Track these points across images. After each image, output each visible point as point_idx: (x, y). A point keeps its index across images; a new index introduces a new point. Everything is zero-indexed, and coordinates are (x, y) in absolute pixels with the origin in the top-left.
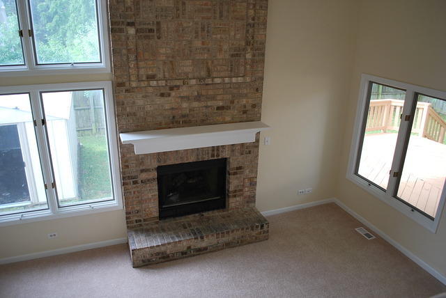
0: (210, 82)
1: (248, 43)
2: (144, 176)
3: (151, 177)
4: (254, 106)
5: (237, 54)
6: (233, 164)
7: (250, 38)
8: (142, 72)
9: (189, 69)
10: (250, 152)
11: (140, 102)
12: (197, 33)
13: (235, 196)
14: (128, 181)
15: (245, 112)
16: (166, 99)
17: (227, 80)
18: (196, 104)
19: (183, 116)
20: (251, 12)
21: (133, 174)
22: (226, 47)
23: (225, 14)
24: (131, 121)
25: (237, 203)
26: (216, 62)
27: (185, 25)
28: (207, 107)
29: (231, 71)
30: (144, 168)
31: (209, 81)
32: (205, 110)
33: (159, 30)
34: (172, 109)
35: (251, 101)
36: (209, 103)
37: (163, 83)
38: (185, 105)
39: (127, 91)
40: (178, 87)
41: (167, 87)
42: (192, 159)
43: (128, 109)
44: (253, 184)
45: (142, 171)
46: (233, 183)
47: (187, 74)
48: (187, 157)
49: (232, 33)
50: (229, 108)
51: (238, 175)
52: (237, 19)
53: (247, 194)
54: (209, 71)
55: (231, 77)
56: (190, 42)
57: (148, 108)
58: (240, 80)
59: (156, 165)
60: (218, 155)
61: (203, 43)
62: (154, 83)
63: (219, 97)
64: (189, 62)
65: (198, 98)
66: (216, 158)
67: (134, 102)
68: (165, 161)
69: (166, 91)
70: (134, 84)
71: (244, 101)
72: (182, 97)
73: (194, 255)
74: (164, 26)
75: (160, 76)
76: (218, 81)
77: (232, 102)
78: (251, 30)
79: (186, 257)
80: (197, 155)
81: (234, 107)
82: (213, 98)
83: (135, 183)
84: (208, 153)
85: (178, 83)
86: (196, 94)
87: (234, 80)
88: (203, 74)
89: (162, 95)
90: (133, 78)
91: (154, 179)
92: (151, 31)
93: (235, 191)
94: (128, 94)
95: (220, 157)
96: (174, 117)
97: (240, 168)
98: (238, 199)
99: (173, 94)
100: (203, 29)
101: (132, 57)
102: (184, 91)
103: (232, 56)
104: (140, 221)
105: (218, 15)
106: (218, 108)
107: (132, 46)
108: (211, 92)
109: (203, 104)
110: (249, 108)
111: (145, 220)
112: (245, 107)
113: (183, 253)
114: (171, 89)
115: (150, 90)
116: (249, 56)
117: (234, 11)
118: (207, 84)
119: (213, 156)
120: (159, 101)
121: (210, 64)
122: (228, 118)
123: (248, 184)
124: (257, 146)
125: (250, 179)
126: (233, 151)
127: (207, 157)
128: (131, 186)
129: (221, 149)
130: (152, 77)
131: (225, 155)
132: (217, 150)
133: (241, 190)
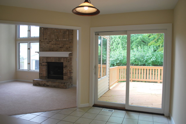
0: (58, 40)
1: (67, 30)
2: (43, 64)
3: (45, 64)
4: (70, 47)
5: (65, 33)
6: (64, 65)
8: (44, 37)
10: (69, 62)
11: (43, 45)
13: (65, 75)
15: (67, 49)
17: (62, 40)
18: (55, 46)
19: (52, 49)
21: (41, 63)
22: (62, 31)
24: (42, 49)
25: (66, 78)
26: (60, 35)
28: (57, 47)
29: (63, 37)
34: (50, 47)
35: (68, 46)
36: (58, 46)
37: (48, 40)
38: (52, 46)
39: (41, 42)
40: (51, 41)
42: (54, 61)
43: (41, 46)
44: (71, 72)
45: (43, 62)
46: (65, 71)
47: (53, 38)
50: (63, 47)
51: (66, 69)
53: (69, 75)
54: (58, 37)
55: (63, 39)
56: (54, 30)
57: (45, 46)
58: (65, 40)
60: (60, 61)
62: (46, 40)
63: (60, 44)
64: (53, 35)
65: (55, 44)
69: (49, 42)
70: (42, 40)
71: (67, 46)
72: (52, 44)
73: (46, 87)
75: (48, 39)
76: (60, 40)
77: (64, 46)
80: (55, 60)
82: (59, 44)
83: (41, 65)
85: (51, 40)
87: (64, 40)
88: (57, 38)
89: (48, 43)
93: (65, 74)
96: (50, 49)
97: (66, 66)
98: (66, 76)
99: (50, 43)
101: (42, 34)
102: (52, 42)
103: (63, 33)
104: (42, 76)
106: (60, 47)
107: (43, 32)
108: (58, 43)
109: (56, 46)
112: (67, 47)
113: (43, 85)
114: (50, 42)
115: (46, 42)
116: (67, 33)
119: (59, 61)
120: (47, 45)
121: (58, 35)
122: (63, 50)
123: (69, 72)
124: (71, 60)
125: (69, 70)
126: (64, 60)
127: (57, 61)
128: (41, 66)
129: (61, 59)
130: (46, 39)
131: (62, 61)
132: (60, 59)
133: (67, 74)
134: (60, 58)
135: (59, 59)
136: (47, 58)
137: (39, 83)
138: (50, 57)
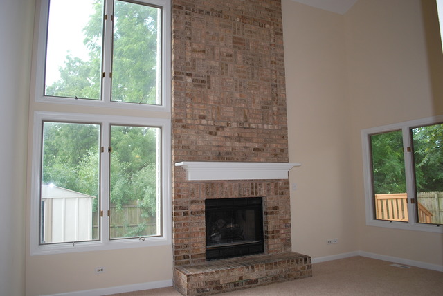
0: (248, 127)
1: (274, 99)
2: (193, 207)
3: (200, 209)
4: (282, 151)
5: (266, 107)
6: (269, 202)
7: (275, 95)
8: (196, 112)
9: (231, 114)
10: (282, 194)
11: (193, 137)
12: (236, 87)
13: (273, 237)
14: (179, 211)
15: (276, 155)
16: (214, 137)
17: (260, 126)
18: (237, 144)
19: (227, 153)
20: (274, 76)
21: (184, 205)
22: (257, 100)
23: (256, 76)
24: (185, 154)
25: (276, 245)
26: (251, 111)
27: (227, 80)
28: (246, 147)
29: (263, 119)
30: (194, 199)
31: (246, 125)
32: (244, 150)
33: (209, 82)
34: (218, 146)
35: (279, 146)
36: (248, 145)
37: (211, 123)
38: (228, 144)
39: (183, 126)
40: (223, 128)
41: (215, 127)
42: (235, 195)
43: (183, 142)
44: (288, 226)
45: (193, 202)
46: (270, 223)
47: (229, 118)
48: (231, 192)
49: (262, 90)
50: (262, 150)
51: (275, 216)
52: (265, 80)
53: (284, 236)
54: (246, 117)
55: (263, 124)
56: (232, 93)
57: (199, 143)
58: (270, 127)
59: (204, 197)
60: (257, 194)
61: (241, 95)
62: (204, 122)
63: (255, 140)
64: (231, 109)
65: (239, 139)
66: (255, 196)
67: (188, 137)
68: (212, 195)
69: (214, 130)
70: (189, 121)
71: (274, 146)
72: (225, 137)
73: (245, 288)
74: (212, 79)
75: (209, 117)
76: (253, 126)
77: (265, 146)
78: (275, 90)
79: (238, 289)
80: (240, 191)
81: (267, 150)
82: (250, 140)
83: (186, 214)
84: (248, 190)
85: (224, 124)
86: (237, 135)
87: (266, 126)
88: (242, 119)
89: (211, 133)
90: (189, 116)
91: (202, 211)
92: (203, 81)
93: (273, 232)
94: (184, 130)
95: (258, 196)
96: (220, 154)
97: (275, 208)
98: (276, 240)
99: (219, 133)
100: (240, 85)
101: (189, 100)
102: (228, 132)
103: (263, 107)
104: (188, 257)
105: (251, 76)
106: (255, 150)
107: (189, 91)
108: (248, 135)
109: (242, 144)
110: (278, 152)
111: (192, 257)
112: (275, 150)
113: (236, 285)
114: (218, 129)
115: (201, 127)
116: (275, 109)
117: (262, 75)
118: (245, 128)
119: (252, 193)
120: (208, 138)
121: (246, 112)
122: (262, 159)
123: (283, 226)
124: (288, 188)
125: (285, 220)
126: (268, 190)
127: (247, 195)
128: (182, 217)
129: (259, 188)
130: (203, 118)
131: (262, 193)
132: (256, 188)
133: (278, 231)
134: (256, 184)
135: (252, 188)
136: (210, 185)
137: (217, 282)
138: (222, 183)
